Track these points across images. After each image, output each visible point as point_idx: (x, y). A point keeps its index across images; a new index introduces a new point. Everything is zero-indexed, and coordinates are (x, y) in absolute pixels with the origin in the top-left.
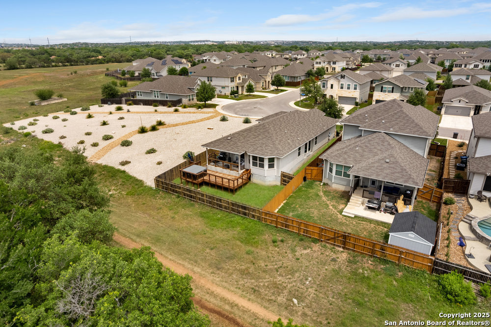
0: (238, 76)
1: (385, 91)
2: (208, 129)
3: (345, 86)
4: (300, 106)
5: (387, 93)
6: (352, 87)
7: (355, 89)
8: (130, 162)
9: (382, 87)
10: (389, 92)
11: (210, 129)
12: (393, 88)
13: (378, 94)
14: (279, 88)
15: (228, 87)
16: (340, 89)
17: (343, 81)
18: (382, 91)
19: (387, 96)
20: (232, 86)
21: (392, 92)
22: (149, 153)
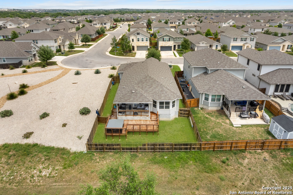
0: (59, 38)
1: (165, 41)
2: (73, 83)
3: (140, 40)
4: (115, 55)
5: (166, 42)
6: (145, 39)
7: (147, 40)
8: (33, 133)
9: (163, 39)
10: (167, 41)
11: (75, 83)
12: (169, 38)
13: (161, 43)
14: (87, 43)
15: (54, 46)
16: (137, 42)
17: (138, 37)
18: (163, 41)
19: (166, 43)
20: (56, 46)
21: (169, 41)
22: (43, 118)
